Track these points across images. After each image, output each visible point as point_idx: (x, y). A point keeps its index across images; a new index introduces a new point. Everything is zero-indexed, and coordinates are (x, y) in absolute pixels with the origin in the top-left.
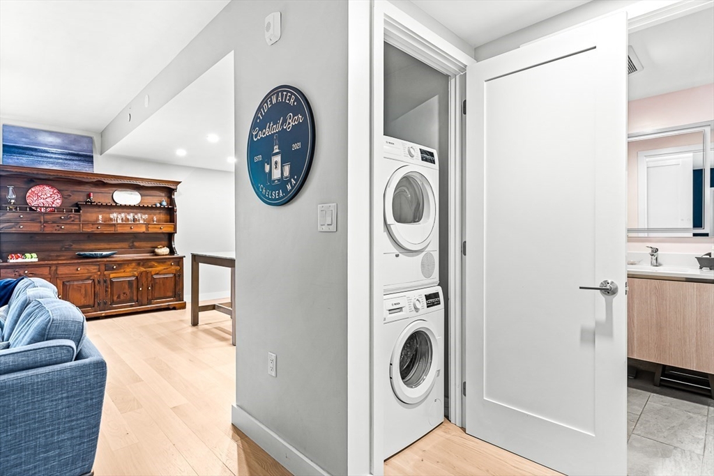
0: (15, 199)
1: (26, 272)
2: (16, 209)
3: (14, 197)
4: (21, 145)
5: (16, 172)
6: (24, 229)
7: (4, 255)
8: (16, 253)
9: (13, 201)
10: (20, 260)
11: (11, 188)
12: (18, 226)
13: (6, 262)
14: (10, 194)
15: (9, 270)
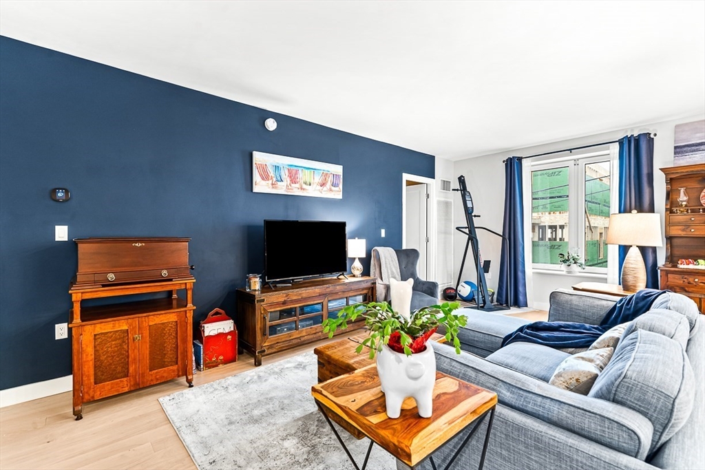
0: (688, 201)
1: (696, 280)
2: (687, 211)
3: (685, 198)
4: (693, 142)
5: (687, 172)
6: (696, 233)
7: (675, 259)
8: (687, 257)
9: (684, 203)
10: (691, 267)
11: (682, 190)
12: (688, 230)
13: (676, 267)
14: (681, 197)
15: (677, 276)
